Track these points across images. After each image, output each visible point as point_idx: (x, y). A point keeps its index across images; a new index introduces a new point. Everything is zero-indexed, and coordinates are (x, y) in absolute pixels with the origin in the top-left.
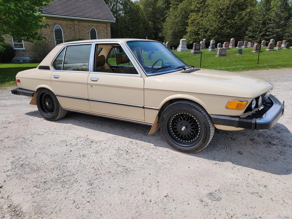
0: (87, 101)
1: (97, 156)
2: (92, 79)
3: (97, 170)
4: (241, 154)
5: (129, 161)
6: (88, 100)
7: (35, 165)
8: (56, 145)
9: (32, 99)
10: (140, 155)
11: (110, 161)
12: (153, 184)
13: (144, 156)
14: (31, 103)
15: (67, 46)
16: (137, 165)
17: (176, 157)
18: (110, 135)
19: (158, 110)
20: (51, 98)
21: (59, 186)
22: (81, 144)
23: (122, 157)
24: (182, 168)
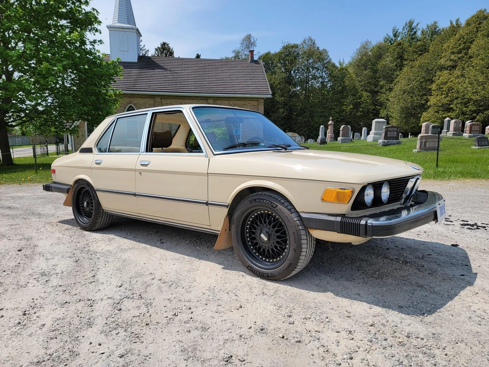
0: (133, 197)
2: (141, 163)
6: (135, 195)
9: (67, 197)
14: (66, 204)
15: (118, 118)
19: (227, 206)
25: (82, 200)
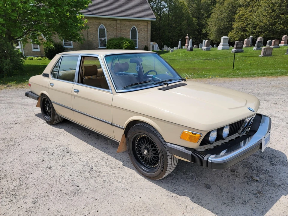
1: (61, 170)
2: (75, 90)
3: (51, 186)
4: (209, 188)
5: (86, 180)
6: (72, 110)
7: (5, 172)
8: (35, 153)
9: (38, 102)
10: (101, 174)
11: (69, 178)
12: (90, 213)
13: (104, 176)
14: (37, 106)
15: (63, 56)
16: (91, 187)
17: (136, 182)
18: (89, 147)
19: (123, 129)
20: (49, 103)
21: (8, 200)
22: (57, 154)
23: (83, 175)
24: (132, 197)
25: (46, 105)
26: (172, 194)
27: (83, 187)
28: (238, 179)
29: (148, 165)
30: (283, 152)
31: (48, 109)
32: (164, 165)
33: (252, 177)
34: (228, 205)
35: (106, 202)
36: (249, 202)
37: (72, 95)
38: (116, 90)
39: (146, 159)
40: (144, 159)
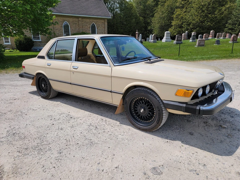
1: (71, 129)
2: (73, 67)
3: (69, 141)
4: (192, 135)
5: (96, 135)
6: (71, 84)
7: (23, 134)
8: (43, 119)
9: (33, 81)
10: (105, 131)
11: (80, 135)
12: (109, 156)
13: (109, 132)
14: (32, 85)
15: (58, 40)
16: (101, 139)
17: (135, 134)
18: (87, 113)
19: (122, 94)
20: (45, 81)
21: (36, 153)
22: (62, 119)
23: (91, 132)
24: (137, 144)
25: (41, 83)
26: (166, 140)
27: (94, 139)
28: (211, 128)
29: (143, 121)
30: (236, 109)
31: (43, 86)
32: (160, 118)
33: (221, 126)
34: (210, 144)
35: (118, 148)
36: (225, 141)
37: (70, 71)
38: (114, 64)
39: (141, 117)
40: (140, 116)
